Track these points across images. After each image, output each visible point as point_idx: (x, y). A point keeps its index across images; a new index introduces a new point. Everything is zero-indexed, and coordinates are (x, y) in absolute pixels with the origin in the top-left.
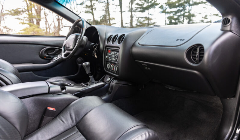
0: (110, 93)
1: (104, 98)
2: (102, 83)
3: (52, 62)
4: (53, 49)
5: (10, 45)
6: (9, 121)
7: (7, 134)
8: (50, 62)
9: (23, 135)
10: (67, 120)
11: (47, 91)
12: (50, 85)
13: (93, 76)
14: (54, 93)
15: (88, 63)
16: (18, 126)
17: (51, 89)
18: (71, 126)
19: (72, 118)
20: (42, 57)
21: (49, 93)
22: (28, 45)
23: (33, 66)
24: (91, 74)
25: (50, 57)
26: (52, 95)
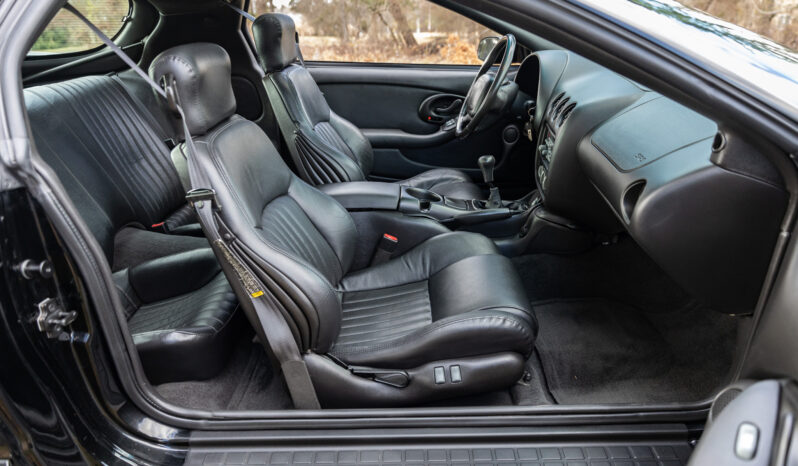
0: (524, 235)
1: (498, 243)
2: (507, 211)
3: (441, 133)
4: (449, 100)
5: (366, 86)
6: (329, 244)
7: (323, 260)
8: (437, 130)
9: (346, 270)
10: (415, 266)
11: (395, 206)
12: (404, 194)
13: (499, 189)
14: (407, 212)
15: (490, 159)
16: (339, 254)
17: (404, 204)
18: (420, 278)
19: (424, 264)
20: (423, 116)
21: (398, 210)
22: (398, 89)
23: (401, 138)
24: (495, 183)
25: (440, 119)
26: (402, 215)
